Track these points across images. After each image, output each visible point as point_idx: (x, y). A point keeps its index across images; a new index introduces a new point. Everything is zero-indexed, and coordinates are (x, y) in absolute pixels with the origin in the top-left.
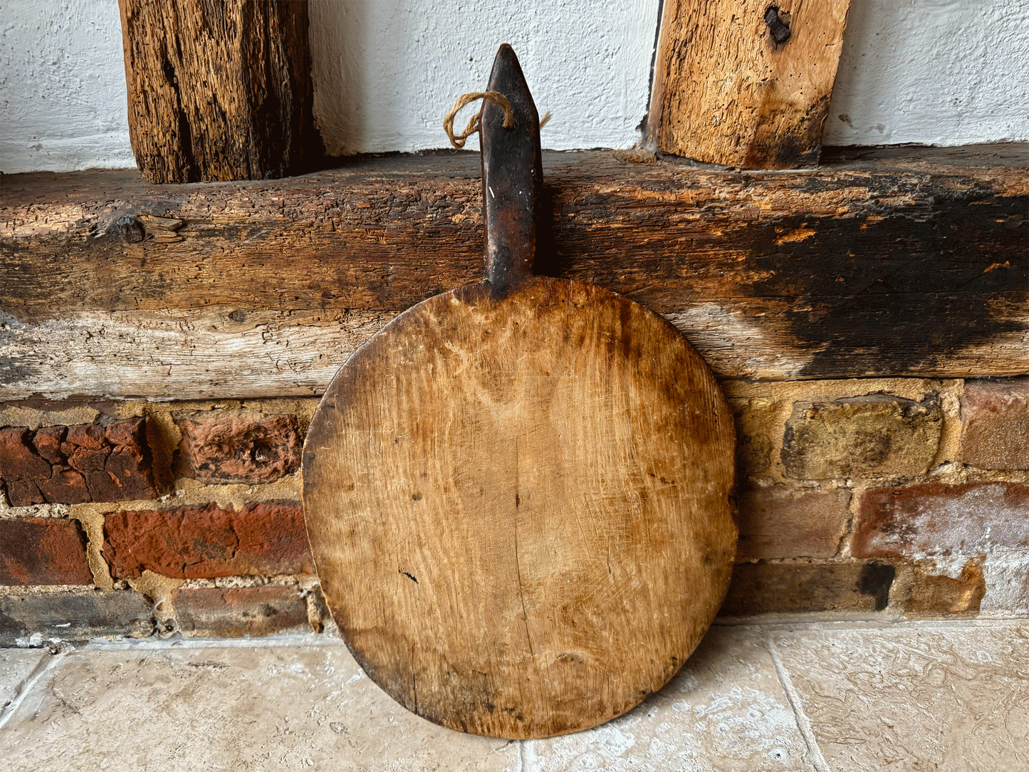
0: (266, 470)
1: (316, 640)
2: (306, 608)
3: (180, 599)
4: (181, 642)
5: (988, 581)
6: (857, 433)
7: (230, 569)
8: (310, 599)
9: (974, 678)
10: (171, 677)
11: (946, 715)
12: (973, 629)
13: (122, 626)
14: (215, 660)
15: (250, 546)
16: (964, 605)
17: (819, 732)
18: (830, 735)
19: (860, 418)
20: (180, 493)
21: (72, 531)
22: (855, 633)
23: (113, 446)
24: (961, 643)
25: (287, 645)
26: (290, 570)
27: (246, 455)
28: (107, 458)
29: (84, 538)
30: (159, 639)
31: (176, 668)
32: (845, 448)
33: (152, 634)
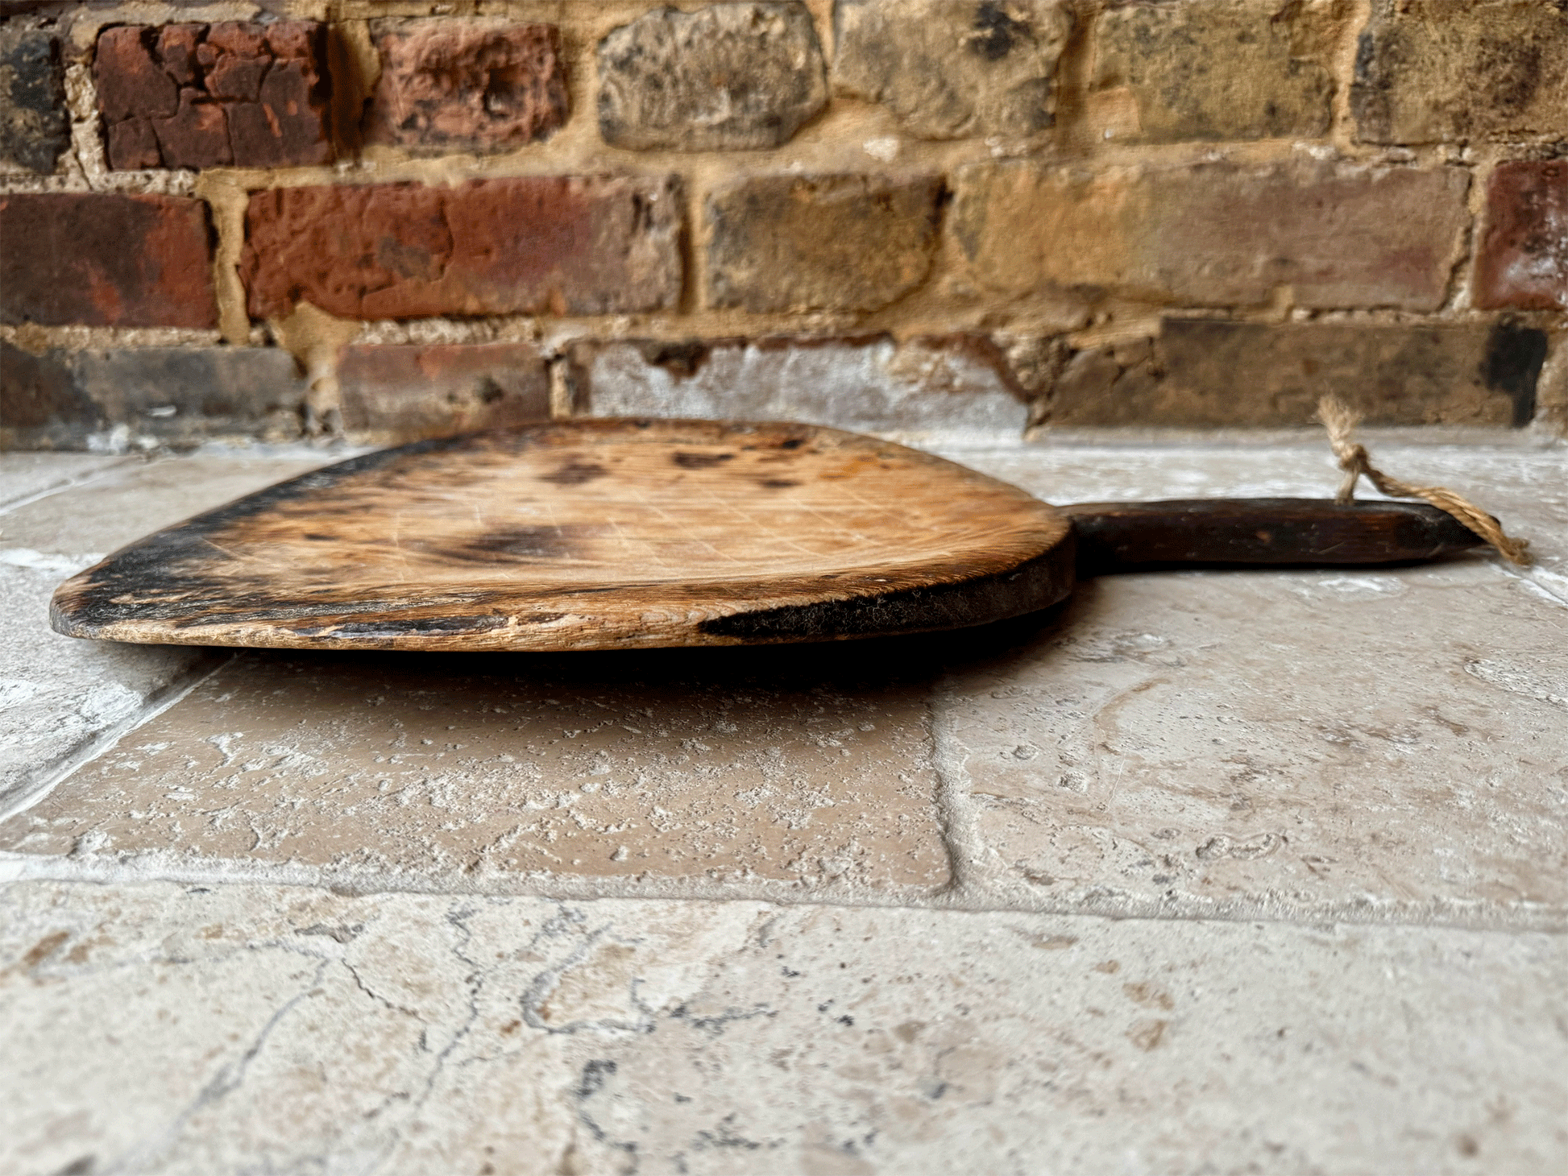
0: (504, 127)
2: (550, 388)
3: (351, 365)
6: (1482, 42)
7: (433, 300)
8: (558, 370)
13: (253, 416)
15: (470, 255)
19: (1487, 11)
20: (370, 166)
21: (196, 219)
23: (274, 55)
26: (531, 305)
27: (475, 99)
28: (264, 74)
29: (213, 238)
30: (309, 446)
32: (1461, 74)
33: (299, 437)
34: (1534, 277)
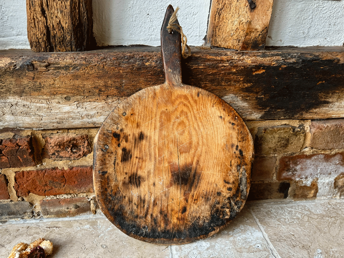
0: (76, 155)
1: (93, 217)
2: (90, 205)
3: (43, 204)
4: (43, 220)
5: (319, 187)
6: (279, 138)
7: (62, 192)
8: (92, 202)
9: (317, 218)
10: (40, 232)
11: (310, 230)
12: (314, 203)
13: (20, 215)
14: (56, 225)
15: (70, 183)
16: (311, 195)
17: (271, 238)
18: (274, 239)
19: (280, 133)
20: (44, 164)
21: (3, 179)
22: (278, 206)
23: (20, 146)
24: (312, 208)
25: (83, 219)
26: (85, 191)
27: (69, 149)
28: (17, 151)
29: (7, 181)
30: (35, 219)
31: (42, 229)
32: (275, 143)
33: (32, 217)
34: (288, 175)
